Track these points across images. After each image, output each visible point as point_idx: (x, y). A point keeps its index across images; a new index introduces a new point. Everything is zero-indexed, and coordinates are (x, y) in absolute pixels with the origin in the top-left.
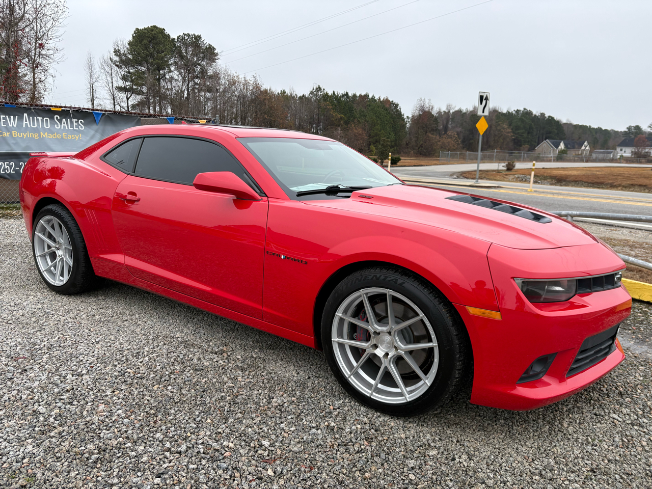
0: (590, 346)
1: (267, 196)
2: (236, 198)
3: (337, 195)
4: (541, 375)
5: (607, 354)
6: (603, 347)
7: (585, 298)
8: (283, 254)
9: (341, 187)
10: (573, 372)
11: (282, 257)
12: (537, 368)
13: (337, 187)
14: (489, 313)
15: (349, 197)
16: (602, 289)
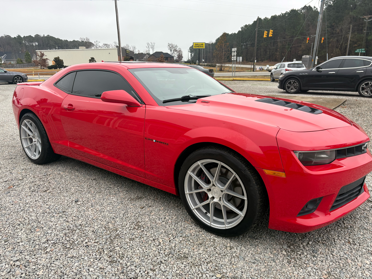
0: (345, 191)
1: (145, 104)
2: (127, 106)
3: (189, 101)
4: (313, 211)
5: (358, 195)
6: (354, 191)
7: (341, 161)
8: (154, 139)
9: (191, 96)
10: (335, 208)
11: (154, 141)
12: (310, 207)
13: (188, 96)
14: (277, 173)
15: (195, 102)
16: (354, 155)
